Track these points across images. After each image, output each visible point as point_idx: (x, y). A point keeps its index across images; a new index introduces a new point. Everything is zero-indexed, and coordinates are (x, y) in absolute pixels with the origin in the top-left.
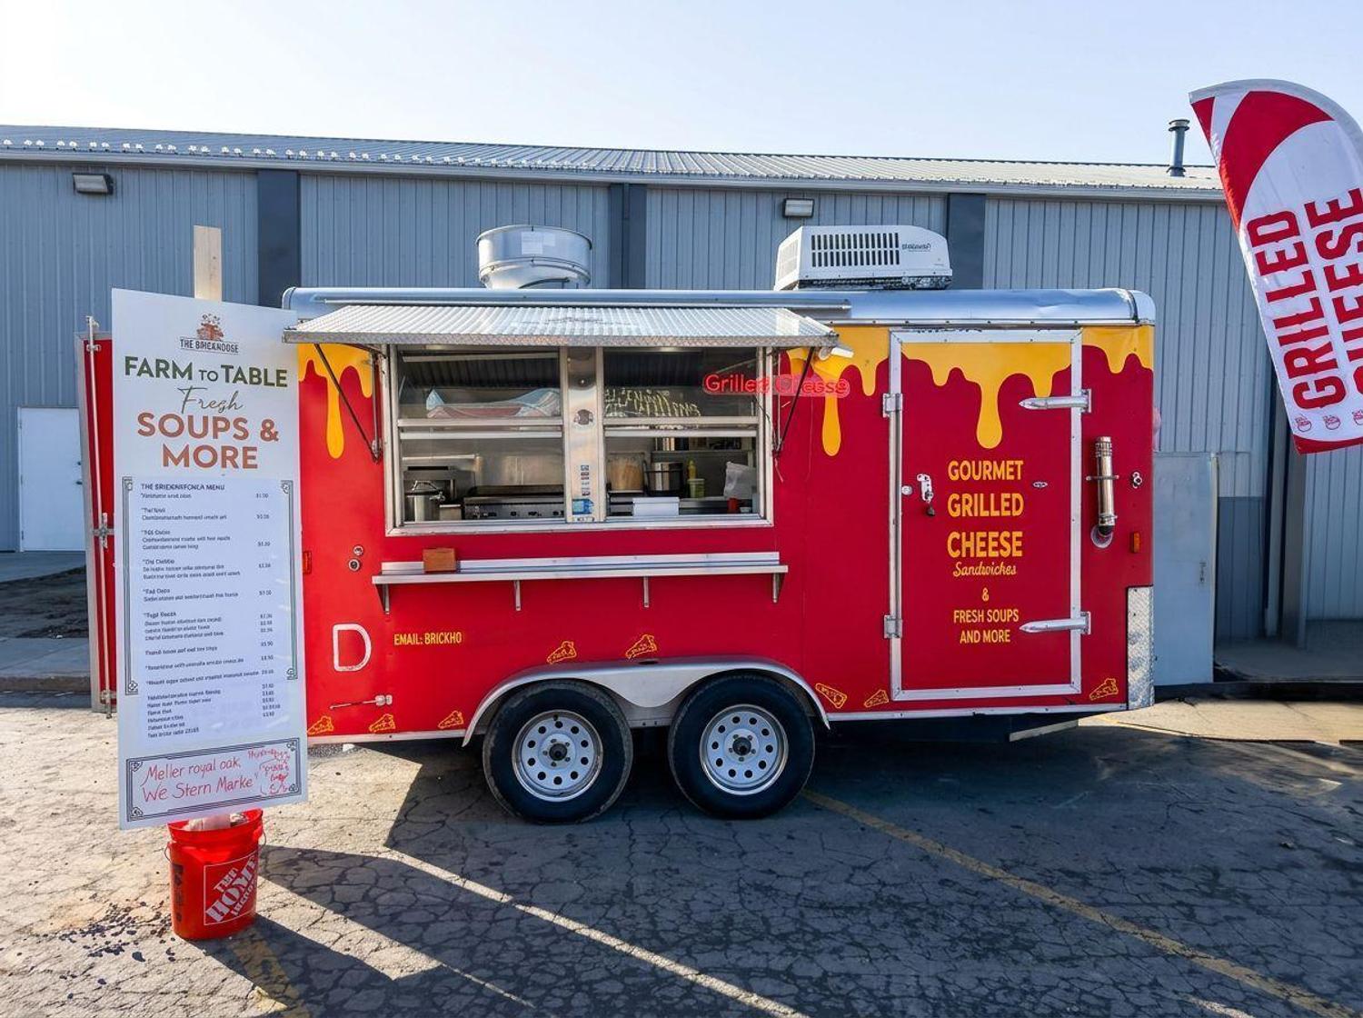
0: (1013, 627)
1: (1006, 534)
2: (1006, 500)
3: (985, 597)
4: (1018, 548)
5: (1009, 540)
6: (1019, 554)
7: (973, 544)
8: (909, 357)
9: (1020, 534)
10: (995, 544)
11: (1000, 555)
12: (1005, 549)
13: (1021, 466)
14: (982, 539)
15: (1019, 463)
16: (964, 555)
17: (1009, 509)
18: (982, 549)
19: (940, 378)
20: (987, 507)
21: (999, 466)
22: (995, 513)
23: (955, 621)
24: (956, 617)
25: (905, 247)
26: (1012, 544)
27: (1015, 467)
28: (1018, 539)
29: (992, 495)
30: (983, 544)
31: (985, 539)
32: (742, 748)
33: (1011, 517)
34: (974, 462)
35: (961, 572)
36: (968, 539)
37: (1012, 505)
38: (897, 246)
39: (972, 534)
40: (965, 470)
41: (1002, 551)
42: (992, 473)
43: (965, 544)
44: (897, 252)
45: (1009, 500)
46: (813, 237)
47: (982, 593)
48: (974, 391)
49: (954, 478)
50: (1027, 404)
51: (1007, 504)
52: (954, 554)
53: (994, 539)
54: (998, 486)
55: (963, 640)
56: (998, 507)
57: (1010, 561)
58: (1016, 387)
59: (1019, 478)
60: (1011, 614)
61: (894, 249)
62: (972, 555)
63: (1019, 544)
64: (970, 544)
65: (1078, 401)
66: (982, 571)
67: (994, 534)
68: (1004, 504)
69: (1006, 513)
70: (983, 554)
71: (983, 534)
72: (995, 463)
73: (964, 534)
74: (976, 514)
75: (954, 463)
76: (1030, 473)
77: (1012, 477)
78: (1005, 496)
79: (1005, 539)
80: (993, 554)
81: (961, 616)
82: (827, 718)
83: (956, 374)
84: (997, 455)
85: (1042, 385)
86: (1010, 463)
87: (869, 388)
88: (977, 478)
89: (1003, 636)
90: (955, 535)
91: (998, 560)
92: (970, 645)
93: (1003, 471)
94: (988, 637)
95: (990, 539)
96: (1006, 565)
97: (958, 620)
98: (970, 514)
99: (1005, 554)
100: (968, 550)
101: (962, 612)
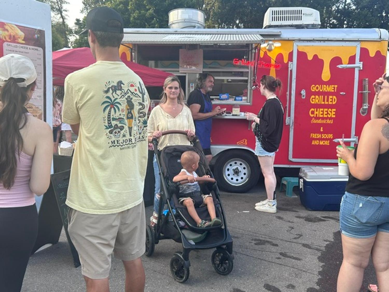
0: (331, 140)
1: (330, 110)
2: (331, 99)
3: (322, 130)
4: (334, 115)
5: (331, 112)
6: (334, 116)
7: (319, 112)
8: (300, 50)
9: (335, 110)
10: (326, 113)
11: (327, 116)
12: (329, 114)
13: (337, 87)
14: (322, 111)
15: (336, 86)
16: (315, 116)
17: (332, 101)
18: (321, 114)
19: (310, 58)
20: (324, 101)
21: (329, 86)
22: (326, 103)
23: (311, 137)
24: (311, 136)
25: (304, 14)
26: (332, 113)
27: (334, 87)
28: (334, 111)
29: (326, 97)
30: (322, 113)
31: (323, 111)
32: (236, 172)
33: (332, 105)
34: (320, 86)
35: (314, 121)
36: (317, 111)
37: (333, 100)
38: (301, 14)
39: (318, 109)
40: (317, 88)
41: (328, 115)
42: (326, 89)
43: (315, 113)
44: (301, 16)
45: (332, 99)
46: (273, 11)
47: (321, 129)
48: (322, 62)
49: (314, 90)
50: (340, 66)
51: (331, 100)
52: (312, 116)
53: (326, 111)
54: (328, 94)
55: (313, 143)
56: (328, 101)
57: (331, 118)
58: (336, 61)
59: (336, 91)
60: (331, 136)
61: (300, 15)
62: (318, 116)
63: (334, 113)
64: (318, 113)
65: (359, 64)
66: (320, 121)
67: (326, 110)
68: (330, 100)
69: (331, 103)
70: (322, 116)
71: (322, 110)
72: (328, 86)
73: (315, 109)
74: (320, 103)
75: (314, 86)
76: (339, 90)
77: (333, 91)
78: (330, 97)
79: (330, 111)
80: (325, 116)
81: (314, 136)
83: (315, 57)
84: (328, 83)
85: (345, 59)
86: (333, 86)
87: (286, 61)
88: (321, 91)
89: (327, 143)
90: (312, 109)
91: (327, 118)
92: (315, 145)
93: (330, 89)
94: (322, 143)
95: (324, 111)
96: (329, 120)
97: (312, 137)
98: (318, 103)
99: (329, 116)
100: (317, 114)
101: (314, 134)
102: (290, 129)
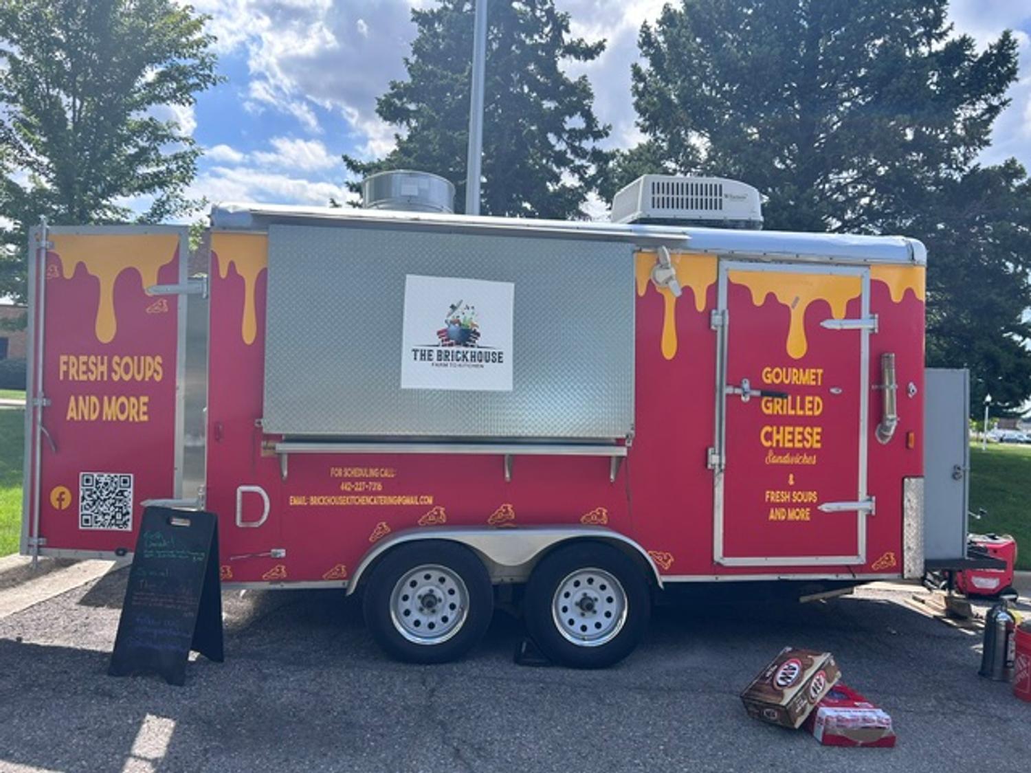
0: (812, 506)
1: (808, 429)
2: (810, 402)
3: (791, 482)
4: (817, 441)
5: (811, 435)
6: (818, 446)
7: (783, 436)
8: (734, 280)
9: (819, 430)
10: (800, 437)
11: (803, 446)
12: (808, 441)
13: (822, 375)
14: (789, 433)
15: (820, 371)
16: (774, 445)
17: (812, 409)
18: (789, 441)
19: (758, 300)
20: (794, 408)
21: (804, 371)
22: (800, 413)
24: (767, 497)
25: (726, 196)
26: (813, 438)
27: (816, 374)
28: (818, 434)
29: (798, 398)
30: (790, 437)
31: (792, 433)
32: (587, 605)
33: (813, 417)
34: (784, 370)
35: (772, 459)
36: (778, 432)
37: (814, 406)
38: (721, 195)
39: (781, 428)
40: (777, 376)
41: (805, 443)
42: (798, 378)
43: (775, 437)
44: (721, 200)
45: (812, 402)
46: (653, 184)
47: (788, 479)
48: (785, 311)
49: (769, 381)
50: (828, 324)
51: (810, 406)
52: (767, 444)
53: (799, 433)
54: (803, 390)
55: (772, 517)
56: (802, 408)
57: (811, 452)
58: (818, 310)
59: (819, 383)
60: (812, 496)
61: (718, 197)
62: (781, 445)
63: (818, 438)
64: (780, 437)
65: (867, 324)
66: (786, 460)
67: (799, 429)
68: (808, 406)
69: (809, 413)
70: (790, 445)
71: (791, 429)
72: (801, 370)
73: (775, 428)
74: (785, 412)
75: (768, 369)
76: (828, 382)
77: (813, 383)
78: (809, 398)
79: (808, 433)
80: (799, 445)
81: (773, 496)
82: (662, 580)
83: (771, 297)
84: (803, 364)
85: (839, 309)
86: (813, 371)
87: (701, 305)
88: (787, 382)
89: (804, 515)
90: (767, 429)
91: (802, 451)
92: (778, 521)
93: (806, 377)
94: (792, 515)
95: (796, 433)
96: (808, 456)
97: (769, 499)
98: (780, 412)
99: (808, 446)
100: (778, 441)
101: (773, 493)
102: (716, 480)
